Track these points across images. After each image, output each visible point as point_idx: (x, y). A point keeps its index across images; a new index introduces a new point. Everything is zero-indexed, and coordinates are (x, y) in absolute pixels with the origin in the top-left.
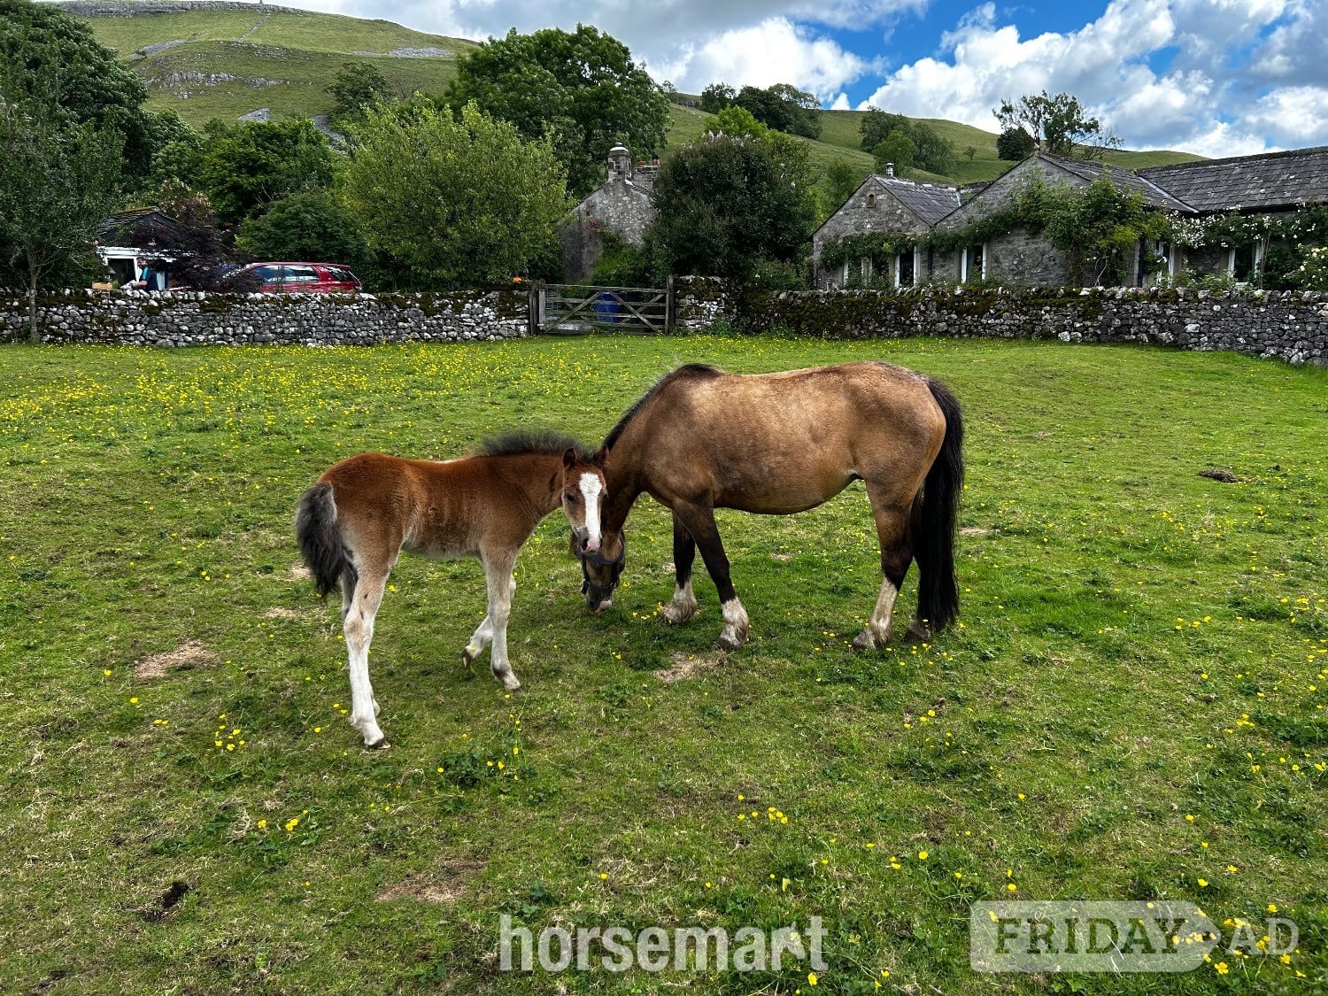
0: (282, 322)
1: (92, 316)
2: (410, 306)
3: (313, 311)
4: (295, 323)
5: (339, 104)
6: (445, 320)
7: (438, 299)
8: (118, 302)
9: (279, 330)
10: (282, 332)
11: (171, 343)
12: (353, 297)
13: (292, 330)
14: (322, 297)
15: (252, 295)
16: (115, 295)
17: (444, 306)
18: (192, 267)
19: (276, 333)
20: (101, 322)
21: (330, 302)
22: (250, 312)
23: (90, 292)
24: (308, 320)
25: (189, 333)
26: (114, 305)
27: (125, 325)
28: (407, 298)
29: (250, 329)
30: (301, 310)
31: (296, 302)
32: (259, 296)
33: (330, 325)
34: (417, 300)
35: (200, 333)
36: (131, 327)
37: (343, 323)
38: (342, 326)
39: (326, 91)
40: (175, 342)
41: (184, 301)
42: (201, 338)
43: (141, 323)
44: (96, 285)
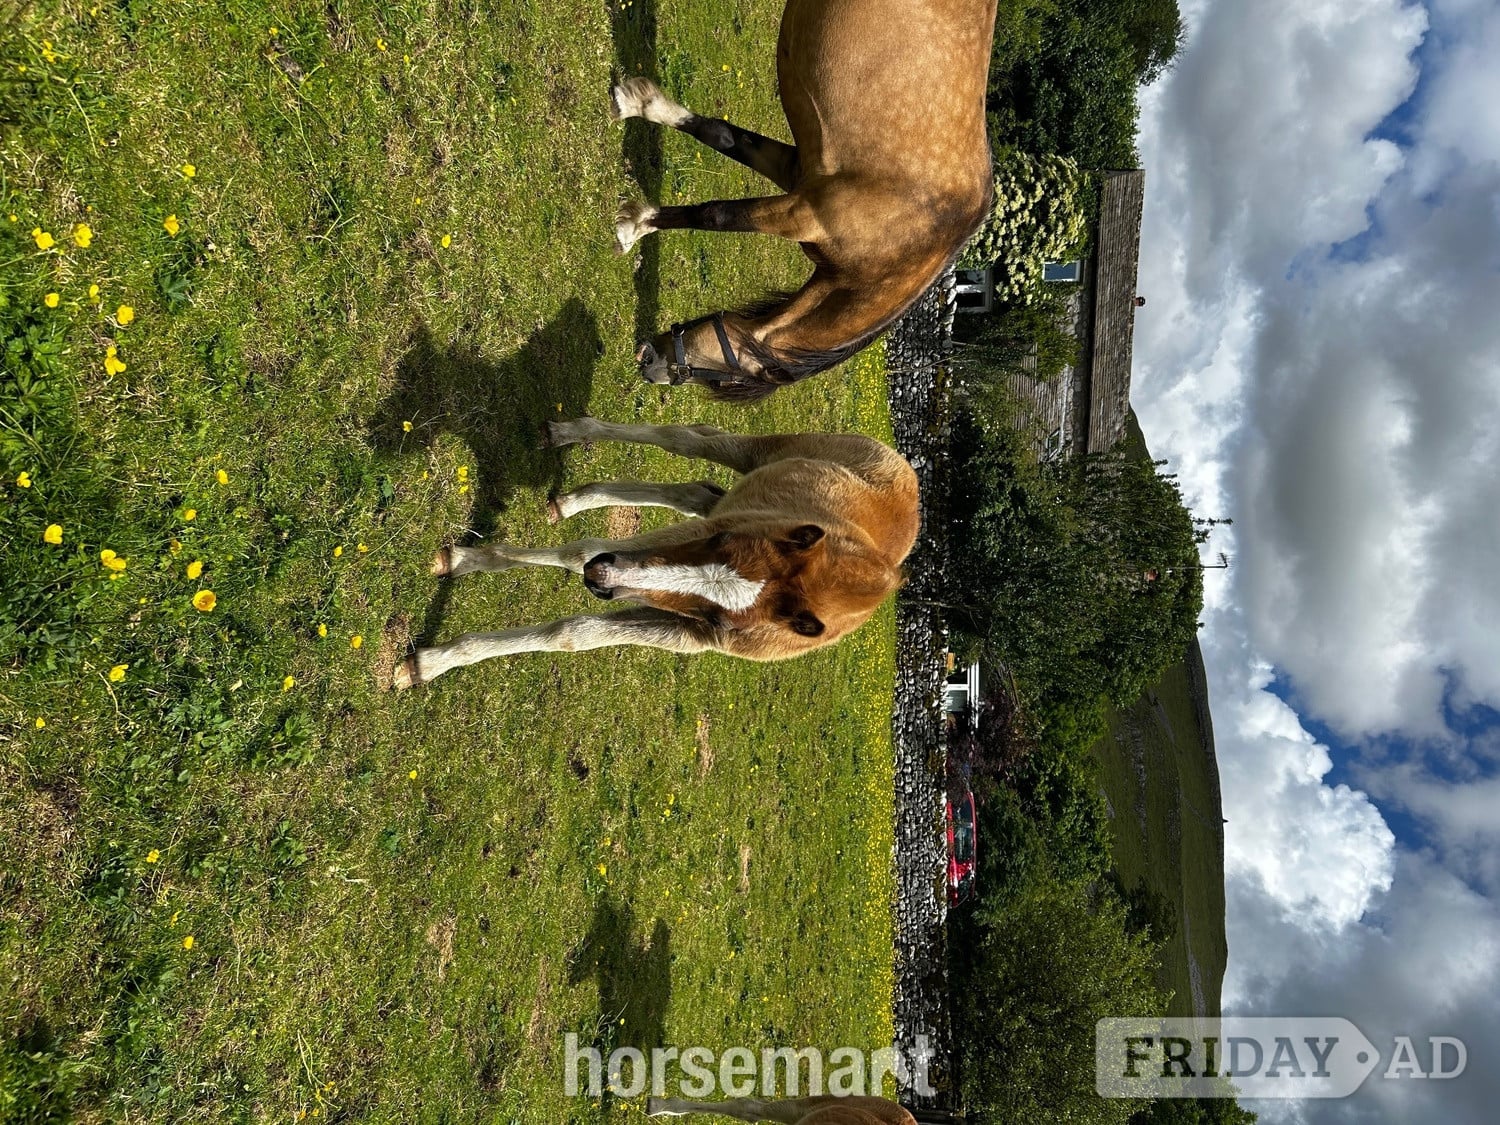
0: (917, 822)
1: (923, 649)
2: (933, 962)
3: (928, 855)
4: (915, 835)
5: (1128, 892)
6: (917, 1001)
7: (942, 996)
8: (936, 673)
9: (908, 818)
10: (905, 821)
11: (896, 714)
12: (942, 899)
13: (908, 831)
14: (942, 866)
15: (944, 795)
16: (942, 671)
17: (933, 1000)
18: (972, 742)
19: (905, 814)
20: (917, 657)
21: (937, 873)
22: (927, 791)
23: (946, 650)
24: (918, 848)
25: (905, 731)
26: (934, 670)
27: (914, 676)
28: (941, 959)
29: (909, 790)
30: (930, 843)
31: (937, 838)
32: (944, 801)
33: (912, 872)
34: (939, 972)
35: (906, 741)
36: (912, 682)
37: (915, 885)
38: (911, 883)
39: (1141, 879)
40: (897, 718)
41: (937, 730)
42: (901, 742)
43: (916, 690)
44: (951, 656)
